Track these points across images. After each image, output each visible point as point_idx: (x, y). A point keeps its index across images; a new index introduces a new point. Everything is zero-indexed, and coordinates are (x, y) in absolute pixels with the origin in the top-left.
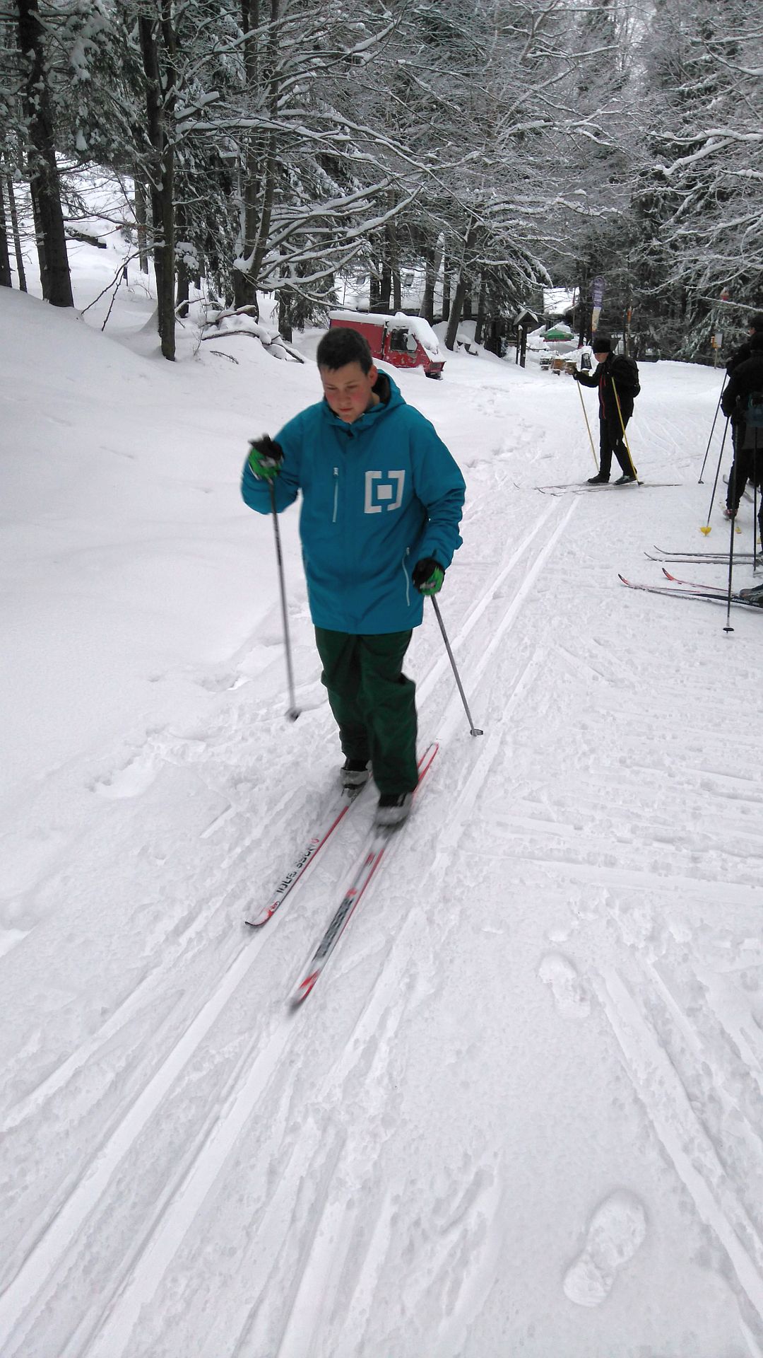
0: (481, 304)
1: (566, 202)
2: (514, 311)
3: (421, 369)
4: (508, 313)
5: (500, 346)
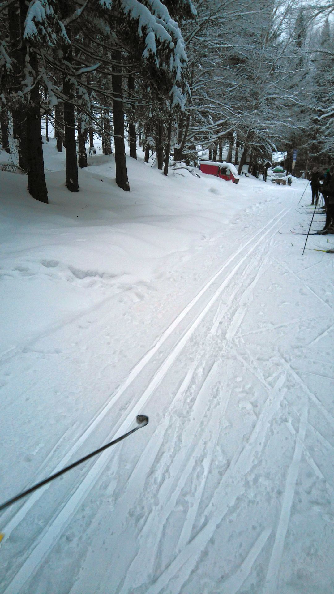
0: (251, 159)
1: (284, 123)
2: (263, 162)
3: (231, 181)
4: (260, 162)
5: (256, 174)
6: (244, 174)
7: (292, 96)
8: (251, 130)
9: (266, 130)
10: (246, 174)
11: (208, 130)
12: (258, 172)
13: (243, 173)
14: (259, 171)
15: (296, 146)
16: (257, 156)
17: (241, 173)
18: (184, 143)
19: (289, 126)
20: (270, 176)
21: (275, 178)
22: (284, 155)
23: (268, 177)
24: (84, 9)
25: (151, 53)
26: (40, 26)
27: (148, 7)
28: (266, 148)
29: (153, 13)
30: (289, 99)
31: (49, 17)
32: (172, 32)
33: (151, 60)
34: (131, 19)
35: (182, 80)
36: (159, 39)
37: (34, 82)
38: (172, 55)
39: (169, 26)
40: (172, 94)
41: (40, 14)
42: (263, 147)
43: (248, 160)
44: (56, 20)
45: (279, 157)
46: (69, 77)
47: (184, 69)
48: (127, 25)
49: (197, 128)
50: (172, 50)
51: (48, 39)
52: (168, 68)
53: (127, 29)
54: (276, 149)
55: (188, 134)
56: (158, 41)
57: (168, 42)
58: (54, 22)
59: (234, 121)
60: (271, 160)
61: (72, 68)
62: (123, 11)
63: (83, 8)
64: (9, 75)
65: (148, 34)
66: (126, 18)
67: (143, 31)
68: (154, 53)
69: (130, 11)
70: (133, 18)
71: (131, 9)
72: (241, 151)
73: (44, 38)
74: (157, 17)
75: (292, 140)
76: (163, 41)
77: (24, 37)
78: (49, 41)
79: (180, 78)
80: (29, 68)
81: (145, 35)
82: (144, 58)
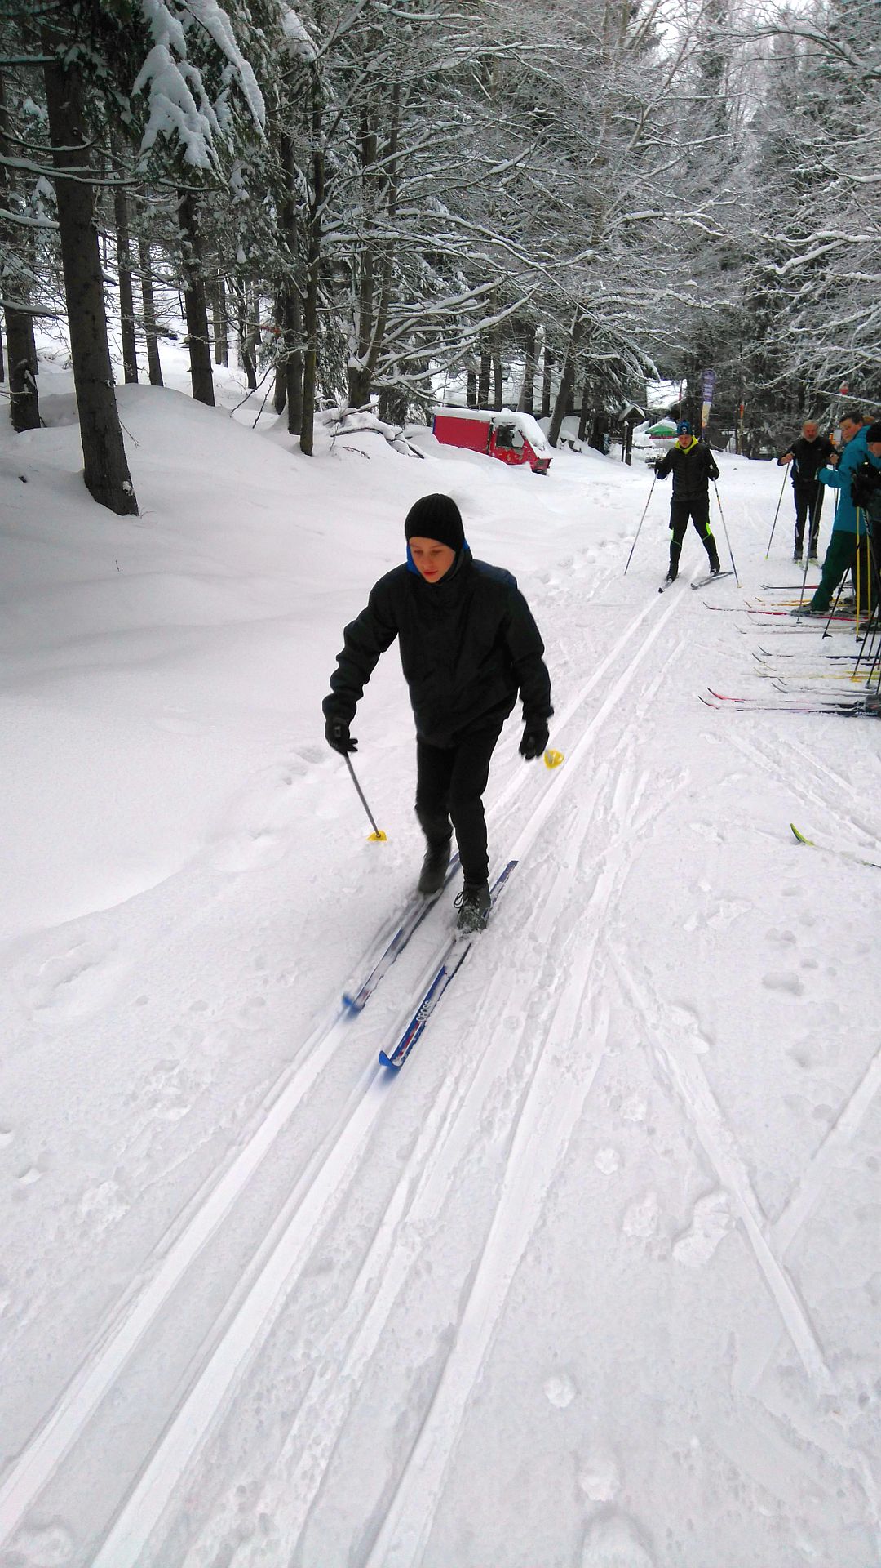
0: (585, 400)
1: (676, 294)
2: (620, 407)
3: (527, 465)
4: (612, 408)
5: (603, 443)
6: (566, 443)
7: (696, 213)
8: (583, 316)
9: (625, 314)
10: (571, 444)
11: (447, 311)
12: (606, 436)
13: (563, 441)
14: (612, 435)
15: (711, 361)
16: (601, 392)
17: (559, 440)
18: (376, 352)
19: (691, 302)
20: (643, 448)
21: (654, 453)
22: (678, 389)
23: (634, 451)
28: (629, 368)
45: (664, 393)
54: (655, 370)
60: (643, 402)
72: (558, 375)
75: (700, 346)
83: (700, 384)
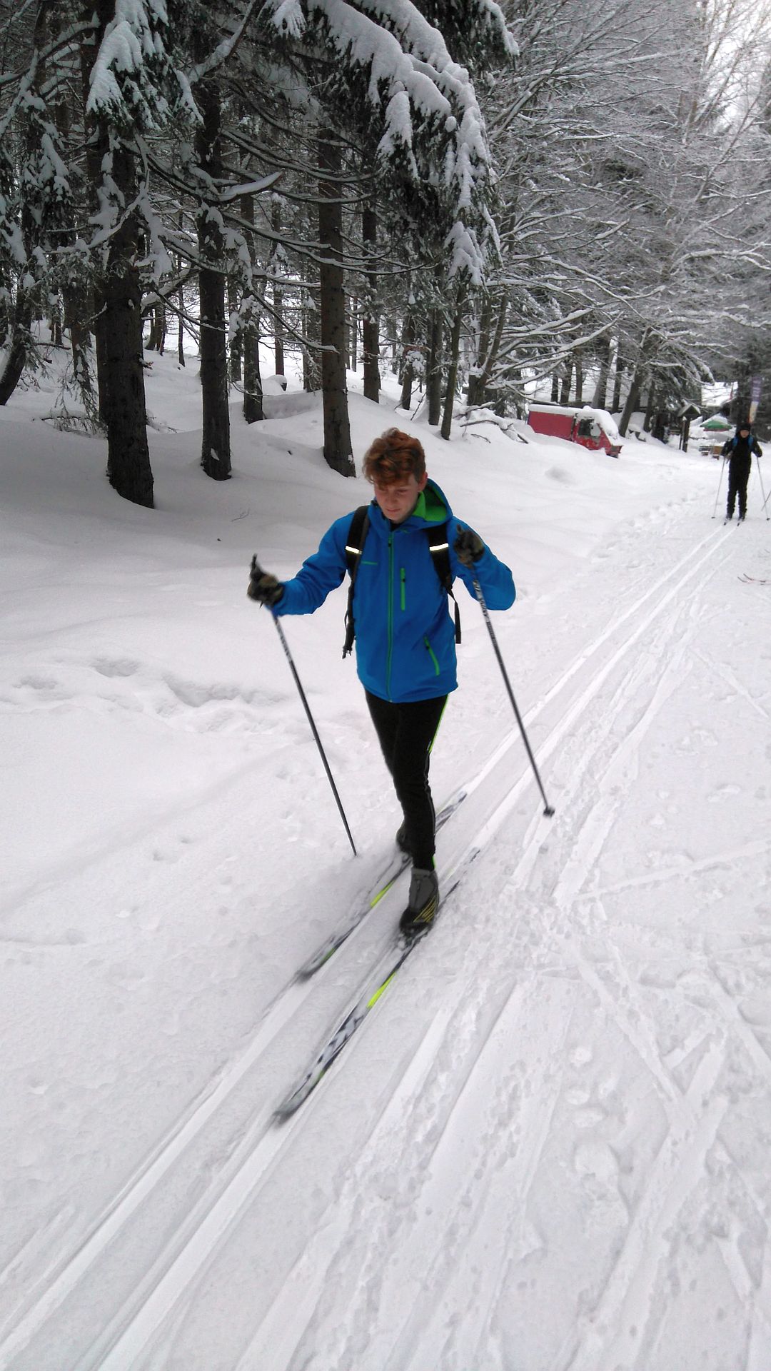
0: (650, 400)
1: (731, 316)
2: (679, 405)
3: (603, 450)
4: (672, 406)
5: (663, 434)
6: (633, 434)
7: (750, 252)
8: (652, 333)
9: (687, 332)
10: (637, 434)
11: (548, 332)
12: (666, 429)
13: (631, 432)
14: (671, 428)
15: (760, 368)
16: (664, 393)
17: (627, 432)
18: (491, 363)
19: (743, 322)
20: (697, 439)
21: (707, 443)
22: (730, 390)
23: (690, 442)
24: (237, 42)
25: (398, 142)
26: (128, 82)
27: (397, 34)
28: (688, 373)
29: (407, 49)
30: (742, 260)
31: (151, 62)
32: (453, 93)
33: (398, 161)
34: (353, 62)
35: (473, 207)
36: (419, 109)
37: (118, 219)
38: (450, 148)
39: (447, 80)
40: (451, 245)
41: (128, 52)
42: (679, 372)
43: (644, 402)
44: (170, 67)
45: (717, 394)
46: (205, 206)
47: (480, 181)
48: (344, 78)
49: (523, 328)
50: (451, 136)
51: (148, 112)
52: (440, 178)
53: (342, 88)
54: (711, 375)
55: (501, 343)
56: (416, 115)
57: (440, 116)
58: (165, 73)
59: (611, 310)
60: (699, 401)
61: (214, 184)
62: (334, 46)
63: (234, 38)
64: (62, 202)
65: (392, 97)
66: (340, 61)
67: (380, 93)
68: (406, 142)
69: (350, 43)
70: (358, 60)
71: (354, 39)
72: (628, 379)
73: (135, 111)
74: (417, 57)
75: (750, 356)
76: (428, 114)
77: (88, 109)
78: (150, 116)
79: (470, 203)
80: (110, 186)
81: (386, 99)
82: (381, 154)
83: (749, 386)
